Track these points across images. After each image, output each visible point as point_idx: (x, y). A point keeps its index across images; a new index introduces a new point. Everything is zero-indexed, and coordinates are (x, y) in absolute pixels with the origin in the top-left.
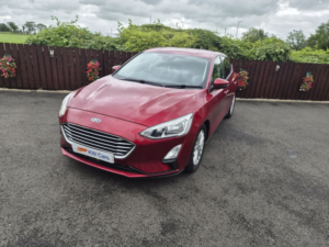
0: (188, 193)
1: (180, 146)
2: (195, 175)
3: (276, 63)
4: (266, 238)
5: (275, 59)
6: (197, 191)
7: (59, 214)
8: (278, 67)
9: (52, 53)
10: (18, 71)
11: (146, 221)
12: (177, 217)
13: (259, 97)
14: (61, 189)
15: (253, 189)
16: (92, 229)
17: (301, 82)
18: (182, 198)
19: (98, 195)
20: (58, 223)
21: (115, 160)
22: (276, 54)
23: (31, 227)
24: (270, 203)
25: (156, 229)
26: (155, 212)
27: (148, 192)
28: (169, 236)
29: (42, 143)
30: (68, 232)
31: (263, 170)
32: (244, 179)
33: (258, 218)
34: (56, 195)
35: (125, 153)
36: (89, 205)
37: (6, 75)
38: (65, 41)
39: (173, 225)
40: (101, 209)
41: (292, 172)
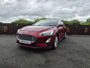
0: (54, 54)
1: (50, 39)
2: (56, 50)
3: (76, 25)
4: (80, 64)
5: (76, 24)
6: (56, 53)
7: (13, 59)
8: (77, 26)
9: (17, 25)
10: (8, 30)
11: (40, 60)
12: (50, 59)
13: (73, 35)
14: (15, 53)
15: (74, 53)
16: (23, 62)
17: (84, 30)
18: (52, 55)
19: (26, 54)
20: (13, 61)
21: (31, 43)
22: (76, 23)
23: (4, 62)
24: (80, 56)
25: (43, 62)
26: (43, 58)
27: (41, 54)
28: (48, 64)
29: (12, 44)
30: (15, 63)
31: (76, 49)
32: (71, 51)
33: (77, 59)
34: (13, 54)
35: (34, 41)
36: (23, 57)
37: (5, 31)
38: (21, 22)
39: (49, 61)
40: (26, 58)
41: (85, 49)
